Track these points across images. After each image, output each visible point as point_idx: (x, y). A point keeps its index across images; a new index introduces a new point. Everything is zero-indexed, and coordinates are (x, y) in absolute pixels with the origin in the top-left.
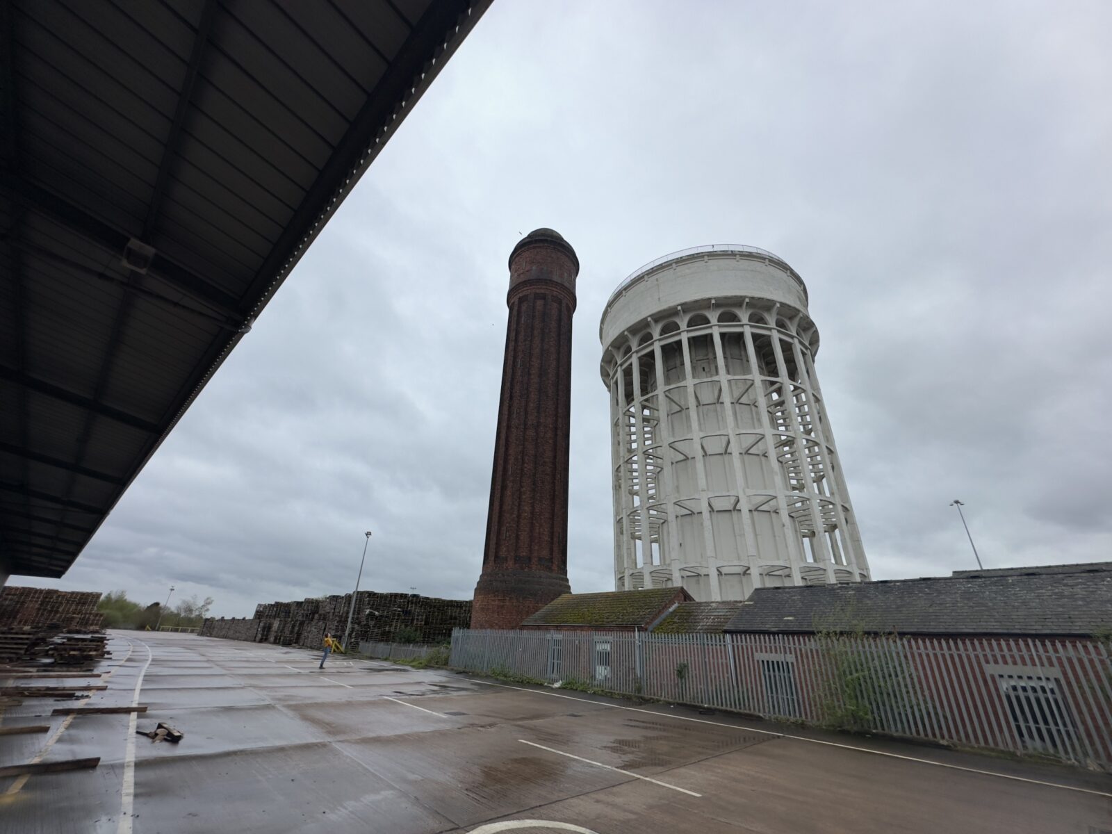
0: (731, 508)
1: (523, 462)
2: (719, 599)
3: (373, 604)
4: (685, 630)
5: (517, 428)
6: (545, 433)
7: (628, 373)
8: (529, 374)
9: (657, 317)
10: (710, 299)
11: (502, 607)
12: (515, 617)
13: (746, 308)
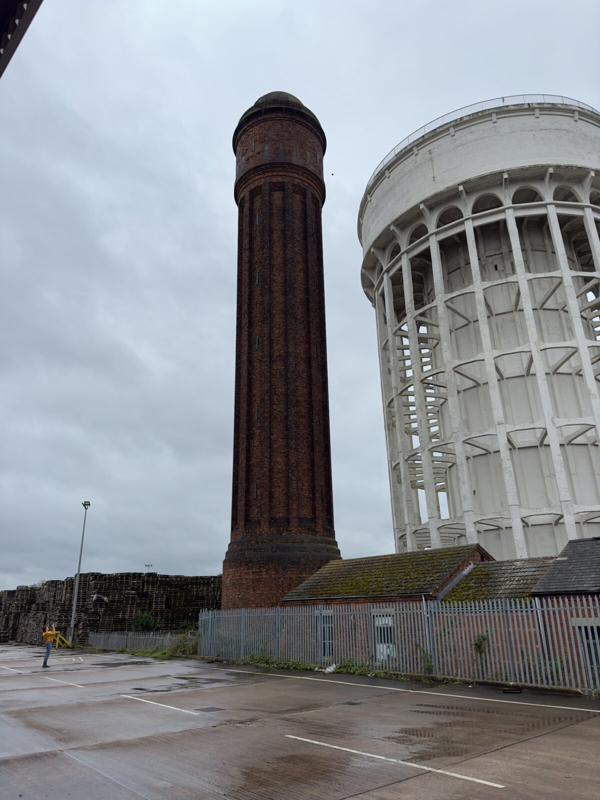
0: (538, 444)
1: (271, 403)
2: (525, 557)
3: (101, 589)
4: (483, 597)
5: (261, 361)
6: (296, 365)
7: (397, 281)
8: (271, 292)
9: (432, 203)
10: (501, 173)
11: (258, 580)
12: (274, 592)
13: (550, 182)
